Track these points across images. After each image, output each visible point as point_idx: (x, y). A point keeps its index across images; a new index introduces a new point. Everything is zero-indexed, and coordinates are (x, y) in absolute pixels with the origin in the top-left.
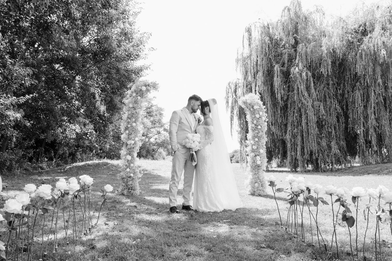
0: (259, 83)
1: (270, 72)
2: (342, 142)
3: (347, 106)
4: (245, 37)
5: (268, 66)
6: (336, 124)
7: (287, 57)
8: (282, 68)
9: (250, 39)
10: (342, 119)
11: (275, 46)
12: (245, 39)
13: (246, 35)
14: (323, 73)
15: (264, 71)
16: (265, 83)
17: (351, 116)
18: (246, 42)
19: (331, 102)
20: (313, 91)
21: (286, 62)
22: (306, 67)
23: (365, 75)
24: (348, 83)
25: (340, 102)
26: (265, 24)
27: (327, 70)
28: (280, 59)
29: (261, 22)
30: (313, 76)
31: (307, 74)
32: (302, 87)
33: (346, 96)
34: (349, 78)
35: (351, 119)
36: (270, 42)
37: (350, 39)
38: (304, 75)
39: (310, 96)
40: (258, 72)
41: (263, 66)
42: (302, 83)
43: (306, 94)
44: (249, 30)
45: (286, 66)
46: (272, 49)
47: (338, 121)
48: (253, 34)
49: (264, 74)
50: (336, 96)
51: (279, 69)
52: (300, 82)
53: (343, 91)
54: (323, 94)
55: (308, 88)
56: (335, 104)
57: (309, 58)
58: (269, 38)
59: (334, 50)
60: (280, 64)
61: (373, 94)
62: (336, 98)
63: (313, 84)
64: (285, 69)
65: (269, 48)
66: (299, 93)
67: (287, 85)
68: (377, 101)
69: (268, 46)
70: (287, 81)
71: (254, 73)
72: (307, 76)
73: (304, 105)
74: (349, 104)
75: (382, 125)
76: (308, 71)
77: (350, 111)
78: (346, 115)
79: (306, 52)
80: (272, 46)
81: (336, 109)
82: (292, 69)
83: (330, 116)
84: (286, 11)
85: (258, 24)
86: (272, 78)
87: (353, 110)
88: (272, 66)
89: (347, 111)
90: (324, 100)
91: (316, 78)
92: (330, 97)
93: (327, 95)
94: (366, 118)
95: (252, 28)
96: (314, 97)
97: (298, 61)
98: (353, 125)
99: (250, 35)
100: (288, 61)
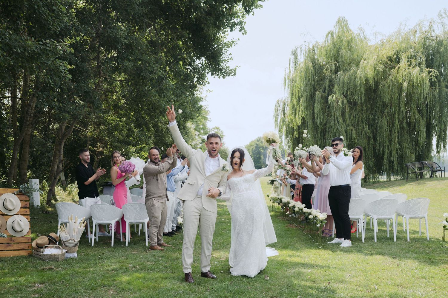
0: (302, 108)
1: (313, 97)
2: (370, 162)
3: (377, 131)
4: (291, 59)
5: (311, 91)
6: (366, 146)
7: (327, 84)
8: (323, 94)
9: (296, 62)
10: (372, 141)
11: (318, 71)
12: (291, 62)
13: (293, 57)
14: (357, 100)
16: (306, 108)
17: (378, 139)
18: (292, 65)
19: (363, 127)
20: (347, 117)
21: (327, 88)
22: (343, 94)
23: (391, 103)
24: (378, 109)
25: (372, 126)
26: (311, 47)
27: (361, 99)
28: (322, 84)
29: (307, 45)
30: (349, 102)
31: (343, 102)
32: (338, 114)
33: (376, 121)
34: (379, 104)
35: (378, 142)
36: (313, 69)
37: (381, 70)
38: (340, 102)
39: (344, 121)
40: (302, 96)
41: (306, 91)
42: (338, 110)
43: (341, 120)
44: (295, 54)
45: (327, 92)
46: (315, 74)
47: (368, 144)
48: (299, 57)
49: (307, 99)
50: (368, 120)
51: (320, 95)
52: (336, 109)
53: (375, 116)
54: (357, 119)
55: (343, 114)
56: (366, 129)
57: (346, 87)
58: (313, 63)
59: (367, 80)
60: (322, 89)
61: (397, 120)
62: (368, 123)
63: (347, 111)
64: (326, 94)
65: (312, 75)
66: (335, 119)
67: (327, 110)
68: (401, 126)
69: (312, 72)
70: (327, 105)
71: (299, 97)
72: (343, 104)
73: (339, 130)
74: (378, 128)
75: (403, 147)
76: (344, 99)
77: (378, 135)
78: (375, 138)
79: (344, 80)
80: (315, 71)
81: (366, 133)
82: (329, 98)
83: (361, 139)
84: (330, 35)
85: (304, 47)
86: (315, 102)
87: (380, 134)
88: (315, 91)
89: (376, 134)
90: (358, 125)
91: (353, 104)
92: (363, 122)
93: (360, 120)
94: (390, 141)
95: (299, 51)
96: (347, 123)
97: (336, 89)
98: (379, 147)
99: (296, 58)
100: (329, 86)
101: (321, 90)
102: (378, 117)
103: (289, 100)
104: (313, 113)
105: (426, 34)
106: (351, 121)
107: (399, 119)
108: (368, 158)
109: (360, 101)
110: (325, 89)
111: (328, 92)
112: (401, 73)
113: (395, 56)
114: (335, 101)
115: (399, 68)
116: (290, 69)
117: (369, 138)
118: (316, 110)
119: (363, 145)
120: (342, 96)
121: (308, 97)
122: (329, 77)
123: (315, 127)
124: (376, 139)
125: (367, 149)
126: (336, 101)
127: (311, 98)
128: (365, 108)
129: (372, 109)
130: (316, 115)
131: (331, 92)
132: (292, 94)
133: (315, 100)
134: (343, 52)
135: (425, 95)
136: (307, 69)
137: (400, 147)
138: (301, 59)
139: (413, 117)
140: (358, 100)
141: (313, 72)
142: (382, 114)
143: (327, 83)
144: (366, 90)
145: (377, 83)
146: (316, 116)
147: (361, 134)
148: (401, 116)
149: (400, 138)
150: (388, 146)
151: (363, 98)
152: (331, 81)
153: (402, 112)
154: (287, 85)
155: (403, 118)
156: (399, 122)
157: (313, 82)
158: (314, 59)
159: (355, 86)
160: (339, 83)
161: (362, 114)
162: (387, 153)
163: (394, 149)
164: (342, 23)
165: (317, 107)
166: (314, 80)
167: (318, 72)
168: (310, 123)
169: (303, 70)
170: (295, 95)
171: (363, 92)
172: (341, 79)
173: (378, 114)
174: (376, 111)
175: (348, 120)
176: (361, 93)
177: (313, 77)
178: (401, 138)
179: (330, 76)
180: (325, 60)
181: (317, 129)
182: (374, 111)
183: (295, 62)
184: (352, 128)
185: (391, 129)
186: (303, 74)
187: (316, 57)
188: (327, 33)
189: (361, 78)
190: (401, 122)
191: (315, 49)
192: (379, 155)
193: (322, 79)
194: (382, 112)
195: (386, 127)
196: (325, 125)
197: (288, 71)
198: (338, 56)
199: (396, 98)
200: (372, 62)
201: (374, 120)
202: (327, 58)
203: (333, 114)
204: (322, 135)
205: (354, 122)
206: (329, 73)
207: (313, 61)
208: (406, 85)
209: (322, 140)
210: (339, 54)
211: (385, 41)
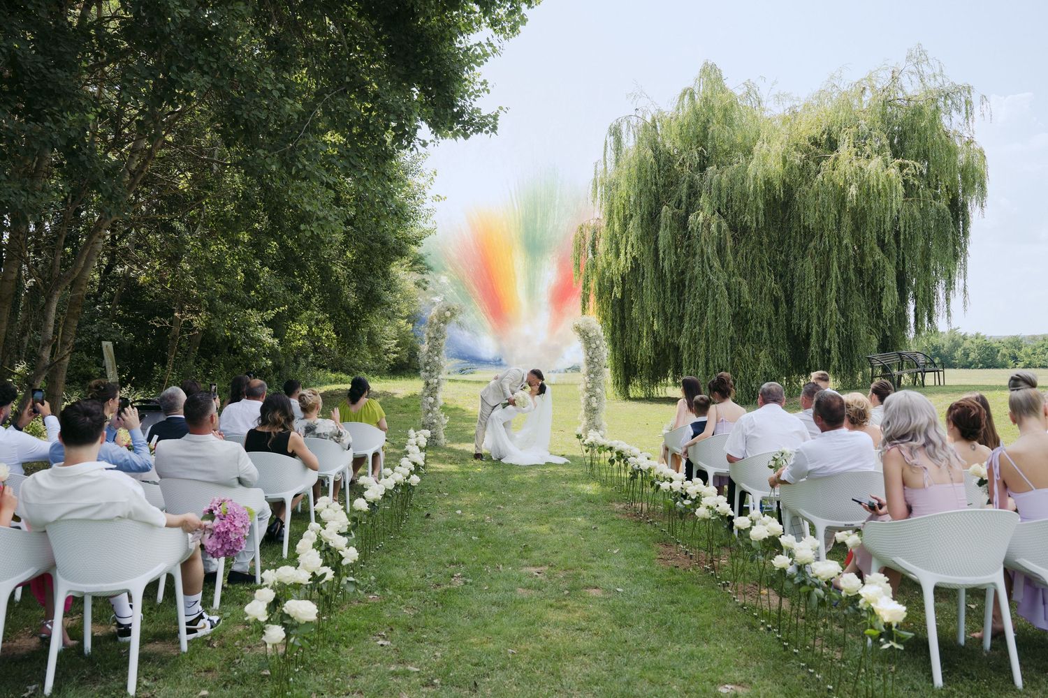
0: (632, 239)
1: (656, 216)
2: (781, 352)
3: (792, 285)
4: (608, 145)
5: (650, 205)
6: (771, 318)
7: (685, 190)
8: (676, 210)
10: (783, 307)
11: (665, 165)
12: (609, 148)
13: (611, 139)
15: (642, 216)
16: (641, 239)
17: (796, 303)
18: (611, 155)
19: (764, 277)
20: (730, 257)
21: (684, 198)
22: (719, 211)
23: (822, 229)
24: (795, 242)
25: (781, 276)
26: (649, 119)
27: (757, 219)
28: (674, 192)
29: (640, 115)
30: (733, 228)
31: (719, 226)
32: (710, 250)
33: (792, 266)
34: (796, 233)
35: (797, 309)
36: (654, 161)
37: (797, 162)
38: (713, 228)
39: (723, 267)
40: (631, 216)
41: (641, 206)
42: (711, 243)
43: (716, 264)
44: (616, 132)
45: (684, 206)
46: (659, 171)
47: (776, 313)
48: (624, 140)
49: (642, 221)
50: (773, 264)
51: (670, 214)
52: (705, 240)
53: (787, 256)
54: (750, 263)
55: (720, 251)
56: (771, 283)
57: (724, 195)
58: (653, 150)
59: (768, 182)
60: (674, 202)
61: (835, 264)
62: (775, 269)
63: (730, 244)
64: (682, 212)
65: (652, 173)
66: (703, 261)
67: (686, 243)
68: (845, 277)
69: (651, 168)
70: (685, 234)
71: (625, 217)
72: (719, 232)
73: (713, 284)
74: (796, 281)
75: (852, 321)
76: (722, 220)
77: (796, 294)
78: (789, 302)
79: (719, 183)
80: (659, 166)
81: (771, 291)
82: (691, 218)
83: (760, 302)
84: (687, 97)
85: (634, 121)
86: (658, 227)
87: (801, 293)
88: (659, 204)
89: (792, 293)
90: (753, 274)
91: (740, 231)
92: (762, 268)
93: (757, 263)
94: (823, 307)
95: (624, 128)
96: (730, 269)
97: (703, 200)
98: (800, 320)
99: (618, 141)
100: (689, 196)
101: (672, 203)
102: (796, 259)
103: (604, 223)
104: (656, 250)
105: (886, 93)
106: (739, 265)
107: (839, 262)
108: (777, 342)
109: (755, 225)
110: (680, 201)
111: (687, 208)
112: (842, 168)
113: (825, 136)
114: (703, 224)
115: (836, 159)
116: (605, 164)
117: (776, 302)
118: (661, 243)
119: (765, 314)
120: (717, 214)
121: (645, 216)
122: (688, 179)
123: (658, 278)
124: (792, 303)
125: (774, 324)
126: (706, 224)
127: (651, 220)
128: (766, 240)
129: (781, 243)
130: (661, 252)
131: (692, 207)
132: (611, 212)
133: (659, 222)
134: (714, 128)
135: (895, 213)
136: (641, 162)
137: (843, 320)
138: (629, 142)
139: (869, 259)
140: (752, 222)
141: (655, 167)
142: (804, 252)
143: (684, 188)
144: (767, 203)
145: (789, 190)
146: (661, 255)
147: (761, 293)
148: (843, 257)
149: (842, 301)
150: (819, 318)
151: (761, 218)
152: (690, 187)
153: (847, 247)
154: (598, 196)
155: (848, 261)
156: (839, 268)
157: (654, 187)
158: (656, 142)
159: (744, 195)
160: (710, 189)
161: (761, 252)
162: (817, 332)
163: (831, 324)
164: (710, 74)
165: (664, 236)
166: (656, 184)
167: (666, 168)
168: (648, 268)
169: (633, 163)
170: (618, 213)
171: (761, 206)
172: (715, 182)
173: (794, 251)
174: (789, 245)
175: (731, 264)
176: (757, 208)
177: (655, 178)
178: (846, 301)
179: (689, 177)
180: (678, 143)
181: (663, 281)
182: (785, 246)
183: (617, 149)
184: (740, 279)
185: (824, 283)
186: (634, 172)
187: (659, 139)
188: (679, 92)
189: (755, 178)
190: (844, 269)
191: (657, 123)
192: (798, 334)
193: (671, 182)
194: (804, 248)
195: (813, 279)
196: (683, 272)
197: (601, 167)
198: (706, 137)
199: (831, 218)
200: (777, 147)
201: (786, 264)
202: (683, 141)
203: (699, 251)
204: (676, 293)
205: (745, 269)
206: (687, 171)
207: (655, 148)
208: (854, 193)
209: (675, 304)
210: (708, 134)
211: (798, 110)
